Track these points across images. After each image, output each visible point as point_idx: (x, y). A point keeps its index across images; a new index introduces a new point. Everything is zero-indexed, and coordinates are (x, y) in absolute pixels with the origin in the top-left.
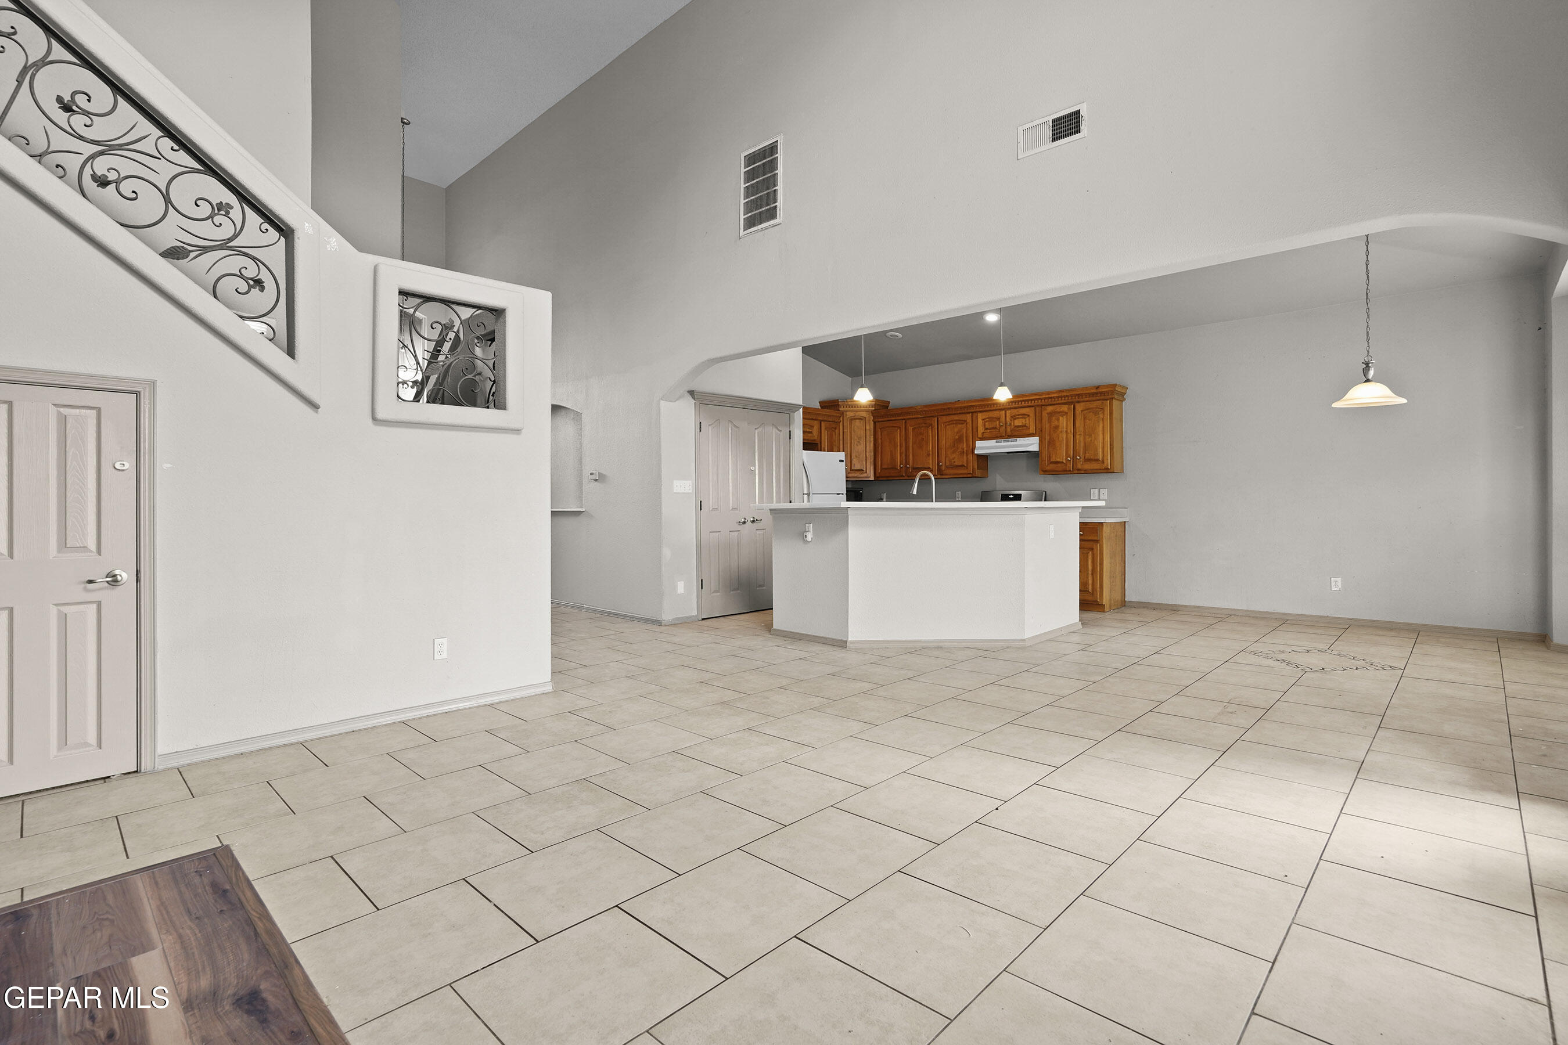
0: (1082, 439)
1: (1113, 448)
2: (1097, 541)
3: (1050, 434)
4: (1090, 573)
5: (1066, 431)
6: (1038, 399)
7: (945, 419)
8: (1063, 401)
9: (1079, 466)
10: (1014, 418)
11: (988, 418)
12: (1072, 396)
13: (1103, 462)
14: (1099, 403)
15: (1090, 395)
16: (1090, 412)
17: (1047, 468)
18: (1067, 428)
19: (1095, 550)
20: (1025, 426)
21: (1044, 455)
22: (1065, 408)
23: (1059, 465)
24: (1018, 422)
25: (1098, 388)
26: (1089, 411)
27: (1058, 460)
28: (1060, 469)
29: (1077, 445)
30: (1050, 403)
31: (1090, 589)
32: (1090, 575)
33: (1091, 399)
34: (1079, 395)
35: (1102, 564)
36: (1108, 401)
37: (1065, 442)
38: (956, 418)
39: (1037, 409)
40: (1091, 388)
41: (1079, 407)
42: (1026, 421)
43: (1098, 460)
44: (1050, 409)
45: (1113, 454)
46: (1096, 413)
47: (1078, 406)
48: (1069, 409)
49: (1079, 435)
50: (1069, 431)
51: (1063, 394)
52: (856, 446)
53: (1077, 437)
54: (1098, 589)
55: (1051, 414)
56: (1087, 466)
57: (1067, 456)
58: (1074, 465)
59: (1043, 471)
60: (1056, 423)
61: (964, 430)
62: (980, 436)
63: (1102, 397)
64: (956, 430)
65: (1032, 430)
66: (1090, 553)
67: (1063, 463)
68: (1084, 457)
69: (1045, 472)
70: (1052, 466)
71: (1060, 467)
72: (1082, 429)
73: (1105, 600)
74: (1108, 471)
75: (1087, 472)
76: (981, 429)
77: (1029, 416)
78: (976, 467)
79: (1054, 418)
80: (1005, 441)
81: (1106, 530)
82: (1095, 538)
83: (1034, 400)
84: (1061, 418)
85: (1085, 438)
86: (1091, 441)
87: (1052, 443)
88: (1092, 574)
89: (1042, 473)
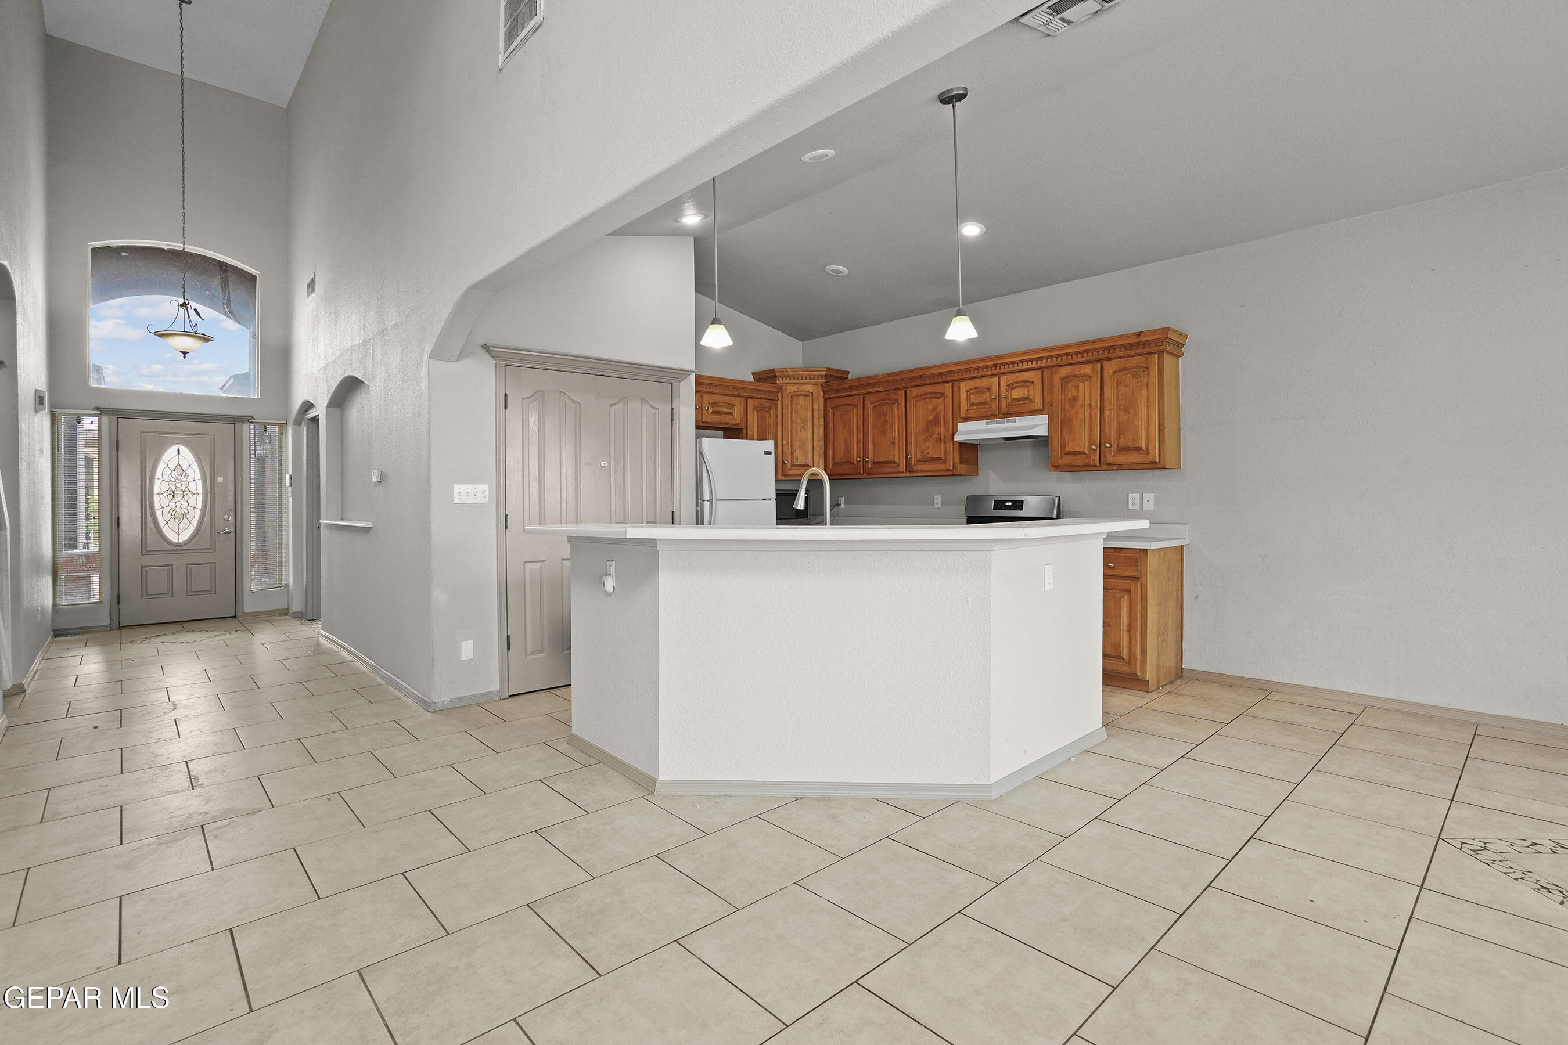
0: (1114, 415)
1: (1164, 429)
2: (1136, 579)
3: (1064, 410)
4: (1125, 629)
5: (1090, 405)
6: (1046, 358)
7: (914, 392)
8: (1084, 359)
9: (1110, 458)
10: (1011, 387)
11: (974, 388)
12: (1098, 350)
13: (1147, 452)
14: (1143, 358)
15: (1126, 347)
16: (1126, 374)
17: (1061, 462)
18: (1090, 400)
19: (1133, 594)
20: (1027, 398)
21: (1055, 443)
22: (1087, 369)
23: (1078, 457)
24: (1017, 393)
25: (1139, 335)
26: (1124, 372)
27: (1078, 449)
28: (1081, 464)
29: (1107, 425)
30: (1063, 363)
31: (1125, 654)
32: (1125, 634)
33: (1126, 353)
34: (1109, 348)
35: (1144, 616)
36: (1157, 355)
37: (1087, 421)
38: (930, 389)
39: (1046, 372)
40: (1129, 336)
41: (1110, 367)
42: (1028, 391)
43: (1139, 449)
44: (1064, 371)
45: (1164, 439)
46: (1137, 376)
47: (1107, 364)
48: (1093, 370)
49: (1109, 410)
50: (1093, 404)
51: (1084, 348)
52: (799, 432)
53: (1107, 413)
54: (1139, 656)
55: (1065, 380)
56: (1123, 459)
57: (1091, 444)
58: (1102, 457)
59: (1054, 466)
60: (1074, 393)
61: (942, 407)
62: (963, 415)
63: (1146, 350)
64: (930, 407)
65: (1038, 404)
66: (1126, 597)
67: (1084, 453)
68: (1118, 445)
69: (1057, 468)
70: (1068, 459)
71: (1079, 460)
72: (1114, 401)
73: (1150, 675)
74: (1154, 466)
75: (1121, 467)
76: (964, 406)
77: (1033, 382)
78: (958, 461)
79: (1070, 385)
80: (998, 423)
81: (1152, 562)
82: (1135, 574)
83: (1041, 359)
84: (1081, 385)
85: (1118, 416)
86: (1128, 419)
87: (1066, 423)
88: (1129, 631)
89: (1053, 468)
